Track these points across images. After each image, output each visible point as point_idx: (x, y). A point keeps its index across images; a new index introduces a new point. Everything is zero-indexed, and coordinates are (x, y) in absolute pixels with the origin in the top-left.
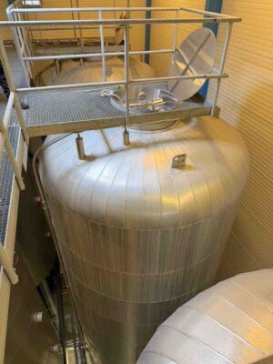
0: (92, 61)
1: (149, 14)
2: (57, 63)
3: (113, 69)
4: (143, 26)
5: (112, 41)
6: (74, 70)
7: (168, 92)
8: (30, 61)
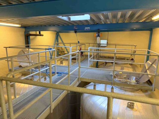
0: (118, 64)
1: (149, 52)
2: (105, 63)
3: (125, 68)
4: (146, 56)
5: (128, 59)
6: (110, 66)
7: (139, 78)
8: (93, 61)
